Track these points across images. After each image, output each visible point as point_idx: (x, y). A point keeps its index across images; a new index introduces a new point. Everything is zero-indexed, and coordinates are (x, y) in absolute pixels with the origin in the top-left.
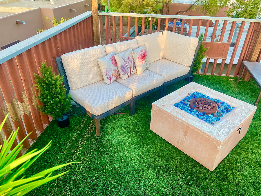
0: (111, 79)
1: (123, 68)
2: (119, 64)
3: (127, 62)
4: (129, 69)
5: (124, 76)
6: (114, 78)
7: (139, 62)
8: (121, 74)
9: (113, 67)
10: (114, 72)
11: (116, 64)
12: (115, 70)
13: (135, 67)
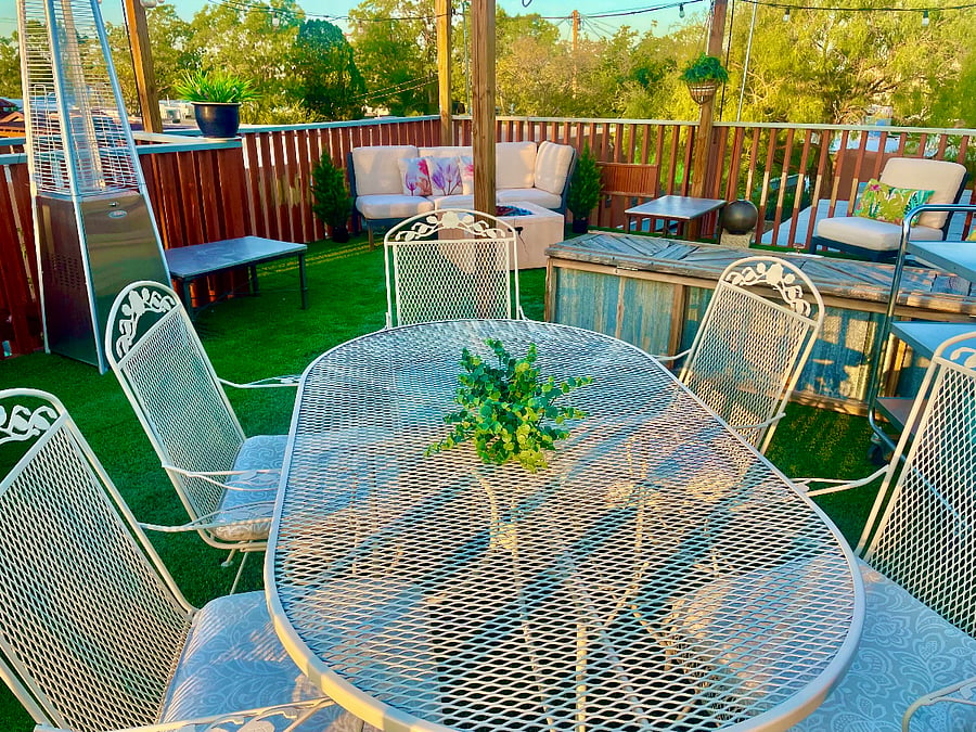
0: (412, 189)
1: (437, 179)
2: (432, 172)
3: (446, 172)
4: (448, 184)
5: (435, 190)
6: (418, 190)
7: (466, 176)
8: (432, 187)
9: (421, 175)
10: (420, 181)
11: (426, 172)
12: (423, 180)
13: (459, 183)
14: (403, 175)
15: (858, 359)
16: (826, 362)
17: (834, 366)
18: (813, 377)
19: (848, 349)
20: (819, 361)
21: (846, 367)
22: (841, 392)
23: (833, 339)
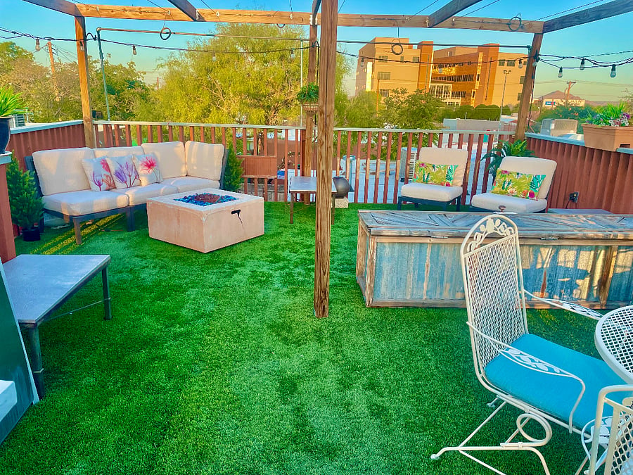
0: (100, 185)
1: (119, 175)
2: (113, 169)
3: (125, 168)
4: (128, 178)
5: (119, 184)
6: (104, 186)
7: (142, 171)
8: (115, 182)
9: (104, 172)
10: (104, 178)
11: (108, 169)
12: (107, 176)
13: (137, 176)
14: (89, 174)
15: (583, 274)
16: (566, 279)
17: (570, 282)
18: (558, 291)
19: (579, 269)
20: (562, 280)
21: (578, 281)
22: (574, 296)
23: (570, 265)
